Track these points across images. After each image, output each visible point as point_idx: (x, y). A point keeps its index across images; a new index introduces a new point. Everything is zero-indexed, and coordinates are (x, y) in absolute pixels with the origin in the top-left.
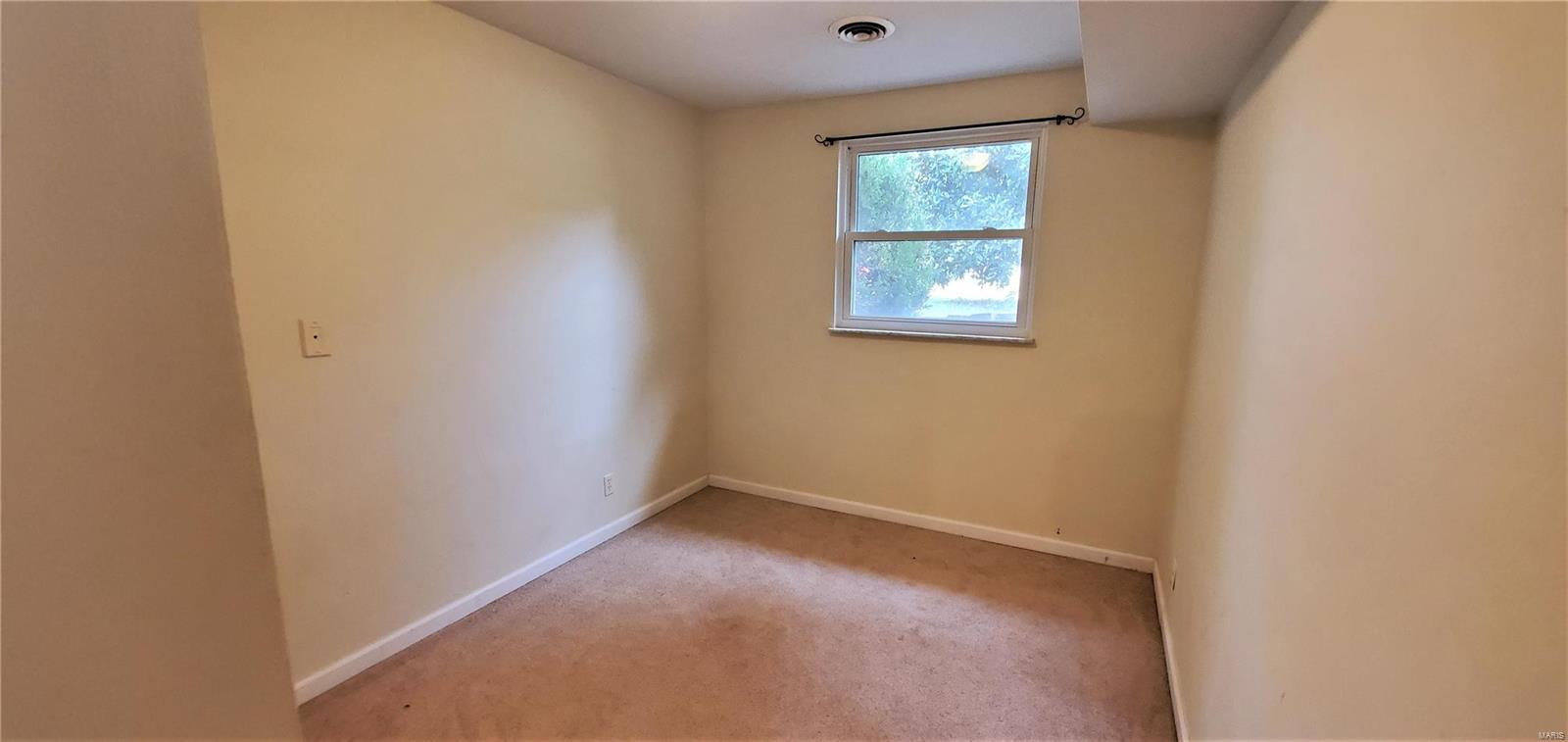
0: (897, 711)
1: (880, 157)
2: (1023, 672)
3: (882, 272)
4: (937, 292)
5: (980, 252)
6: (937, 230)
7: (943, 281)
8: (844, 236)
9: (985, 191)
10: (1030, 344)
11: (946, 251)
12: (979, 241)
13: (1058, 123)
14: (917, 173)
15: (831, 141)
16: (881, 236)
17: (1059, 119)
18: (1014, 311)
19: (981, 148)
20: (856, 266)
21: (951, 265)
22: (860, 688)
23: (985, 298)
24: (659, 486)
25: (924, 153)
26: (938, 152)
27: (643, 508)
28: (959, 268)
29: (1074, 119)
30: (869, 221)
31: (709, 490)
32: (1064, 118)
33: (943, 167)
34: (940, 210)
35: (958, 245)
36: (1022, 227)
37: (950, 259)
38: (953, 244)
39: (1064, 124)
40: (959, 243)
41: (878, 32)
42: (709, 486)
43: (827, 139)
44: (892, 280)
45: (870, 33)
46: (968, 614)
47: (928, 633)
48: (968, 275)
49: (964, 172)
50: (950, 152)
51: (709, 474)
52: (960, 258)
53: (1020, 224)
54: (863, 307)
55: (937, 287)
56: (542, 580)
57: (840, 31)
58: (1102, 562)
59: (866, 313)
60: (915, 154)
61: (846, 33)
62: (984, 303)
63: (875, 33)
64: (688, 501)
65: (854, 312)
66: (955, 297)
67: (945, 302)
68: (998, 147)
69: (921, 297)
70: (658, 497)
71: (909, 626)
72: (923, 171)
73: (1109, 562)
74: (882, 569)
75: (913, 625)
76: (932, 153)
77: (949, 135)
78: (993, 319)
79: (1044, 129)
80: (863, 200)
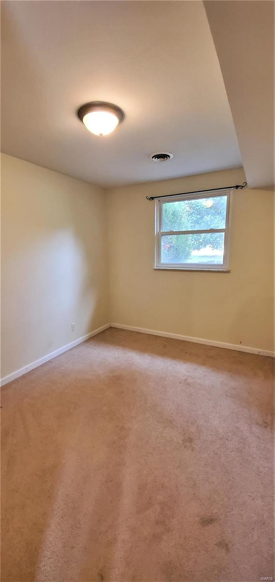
0: (178, 410)
1: (171, 204)
2: (226, 395)
3: (173, 246)
4: (194, 253)
5: (211, 237)
6: (196, 230)
7: (198, 249)
8: (158, 234)
9: (213, 215)
10: (228, 272)
11: (199, 237)
12: (210, 234)
13: (237, 188)
14: (188, 208)
15: (152, 198)
16: (172, 233)
17: (237, 187)
18: (222, 259)
19: (211, 199)
20: (162, 244)
21: (201, 243)
22: (164, 401)
23: (214, 255)
24: (92, 327)
25: (190, 202)
26: (196, 200)
27: (86, 336)
28: (204, 243)
29: (242, 187)
30: (168, 227)
31: (111, 328)
32: (239, 186)
33: (197, 206)
34: (197, 222)
35: (203, 235)
36: (224, 228)
37: (201, 241)
38: (201, 235)
39: (239, 189)
40: (204, 234)
41: (167, 158)
42: (111, 327)
43: (151, 198)
44: (177, 249)
45: (164, 158)
46: (205, 374)
47: (190, 380)
48: (208, 246)
49: (205, 207)
50: (200, 200)
51: (110, 322)
52: (204, 240)
53: (223, 227)
54: (166, 259)
55: (196, 251)
56: (50, 362)
57: (153, 157)
58: (258, 354)
59: (167, 262)
60: (186, 202)
61: (155, 158)
62: (214, 256)
63: (166, 158)
64: (103, 332)
65: (162, 261)
66: (203, 255)
67: (199, 257)
68: (218, 198)
69: (188, 255)
70: (92, 331)
71: (183, 378)
72: (190, 208)
73: (260, 354)
74: (174, 357)
75: (185, 378)
76: (193, 201)
77: (199, 194)
78: (215, 263)
79: (231, 191)
80: (165, 219)
